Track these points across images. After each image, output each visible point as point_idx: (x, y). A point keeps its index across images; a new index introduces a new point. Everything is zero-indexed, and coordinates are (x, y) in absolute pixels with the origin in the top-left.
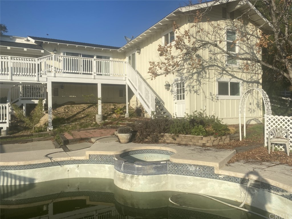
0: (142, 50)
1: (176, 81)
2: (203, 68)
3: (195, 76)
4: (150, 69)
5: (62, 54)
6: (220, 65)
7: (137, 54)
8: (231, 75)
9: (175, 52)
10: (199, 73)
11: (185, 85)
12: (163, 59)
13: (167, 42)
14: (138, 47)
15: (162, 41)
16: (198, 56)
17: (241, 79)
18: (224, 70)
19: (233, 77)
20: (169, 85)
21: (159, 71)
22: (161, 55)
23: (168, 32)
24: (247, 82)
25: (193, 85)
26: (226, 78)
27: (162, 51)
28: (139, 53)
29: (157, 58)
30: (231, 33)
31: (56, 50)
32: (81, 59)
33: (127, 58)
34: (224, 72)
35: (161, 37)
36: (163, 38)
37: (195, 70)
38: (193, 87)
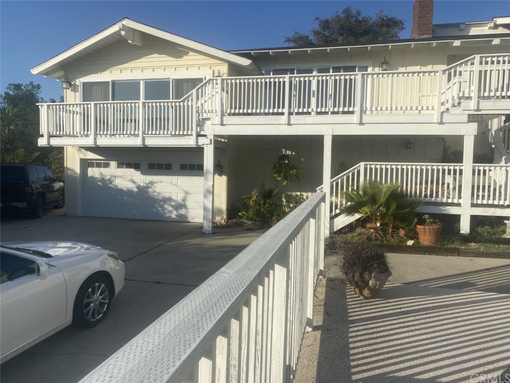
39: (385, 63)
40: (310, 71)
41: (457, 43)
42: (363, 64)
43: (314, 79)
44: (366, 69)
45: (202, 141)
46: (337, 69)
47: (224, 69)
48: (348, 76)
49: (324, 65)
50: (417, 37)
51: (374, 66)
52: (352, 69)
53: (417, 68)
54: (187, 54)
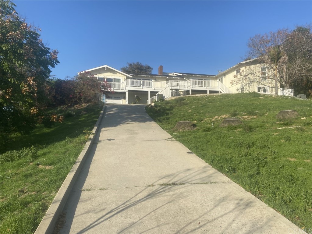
0: (226, 76)
1: (241, 87)
2: (251, 82)
3: (248, 85)
4: (231, 82)
5: (190, 79)
6: (258, 81)
7: (223, 78)
8: (263, 85)
9: (239, 76)
10: (249, 84)
11: (244, 88)
12: (235, 79)
13: (237, 73)
14: (224, 75)
15: (235, 73)
16: (249, 78)
17: (268, 86)
18: (260, 83)
19: (264, 85)
20: (238, 89)
21: (234, 83)
22: (235, 78)
23: (238, 69)
24: (272, 87)
25: (246, 88)
26: (261, 86)
27: (235, 77)
28: (225, 77)
29: (233, 79)
30: (263, 69)
31: (188, 78)
32: (197, 81)
33: (218, 80)
34: (260, 84)
35: (235, 71)
36: (236, 71)
37: (248, 83)
38: (247, 89)
39: (155, 79)
40: (141, 80)
41: (168, 77)
42: (151, 79)
43: (142, 81)
44: (152, 80)
45: (126, 91)
46: (146, 80)
47: (125, 77)
48: (149, 81)
49: (144, 79)
50: (160, 75)
51: (153, 80)
52: (149, 80)
53: (161, 81)
54: (116, 73)
